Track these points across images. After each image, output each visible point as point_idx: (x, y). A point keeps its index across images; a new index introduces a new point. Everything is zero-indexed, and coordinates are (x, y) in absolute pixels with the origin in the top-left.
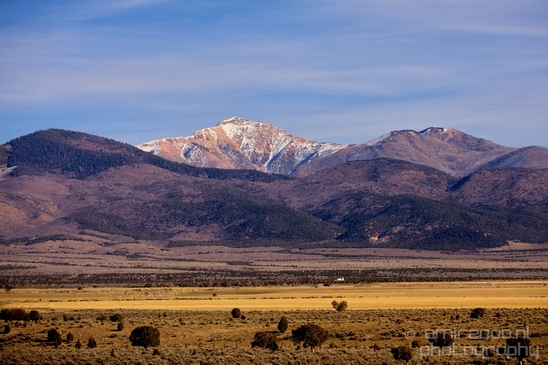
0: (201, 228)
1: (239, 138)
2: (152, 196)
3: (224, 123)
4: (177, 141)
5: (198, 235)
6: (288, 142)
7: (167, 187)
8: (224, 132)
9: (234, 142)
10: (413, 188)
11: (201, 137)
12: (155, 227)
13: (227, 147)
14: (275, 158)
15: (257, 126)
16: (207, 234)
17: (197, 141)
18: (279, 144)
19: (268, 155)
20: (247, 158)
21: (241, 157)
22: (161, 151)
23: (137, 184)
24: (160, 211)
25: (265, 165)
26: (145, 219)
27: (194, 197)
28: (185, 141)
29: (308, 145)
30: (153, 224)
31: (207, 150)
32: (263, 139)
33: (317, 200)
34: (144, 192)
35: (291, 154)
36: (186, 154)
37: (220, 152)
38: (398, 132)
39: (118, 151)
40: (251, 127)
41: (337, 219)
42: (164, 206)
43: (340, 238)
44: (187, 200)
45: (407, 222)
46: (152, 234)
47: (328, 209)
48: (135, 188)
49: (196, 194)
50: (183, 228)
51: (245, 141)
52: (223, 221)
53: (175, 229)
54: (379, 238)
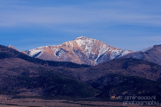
0: (33, 89)
1: (84, 46)
2: (16, 74)
3: (77, 39)
4: (53, 47)
5: (31, 93)
6: (107, 49)
7: (24, 69)
8: (76, 43)
9: (81, 49)
10: (143, 73)
11: (65, 45)
12: (12, 88)
13: (77, 51)
14: (101, 57)
15: (93, 41)
16: (35, 92)
17: (63, 48)
18: (103, 50)
19: (98, 55)
20: (87, 56)
21: (84, 56)
22: (44, 52)
23: (11, 67)
24: (15, 81)
25: (96, 60)
26: (8, 85)
27: (35, 74)
28: (57, 47)
29: (117, 51)
30: (11, 87)
31: (67, 52)
32: (95, 47)
33: (94, 78)
34: (12, 72)
35: (109, 55)
36: (57, 54)
37: (74, 53)
38: (157, 46)
39: (6, 51)
40: (90, 41)
41: (101, 87)
42: (18, 78)
43: (97, 96)
44: (31, 76)
45: (130, 89)
46: (10, 92)
47: (98, 82)
48: (9, 70)
49: (36, 73)
50: (25, 89)
51: (87, 48)
52: (44, 86)
53: (21, 90)
54: (115, 97)
